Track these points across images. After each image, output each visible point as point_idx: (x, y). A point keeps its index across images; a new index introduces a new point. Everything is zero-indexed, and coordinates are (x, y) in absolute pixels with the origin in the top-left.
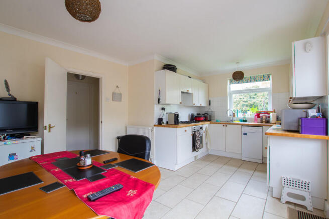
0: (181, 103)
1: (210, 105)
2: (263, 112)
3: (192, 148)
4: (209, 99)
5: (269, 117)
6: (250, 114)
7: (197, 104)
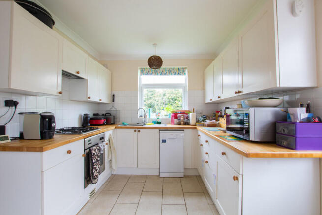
0: (60, 93)
1: (113, 101)
2: (180, 112)
3: (85, 178)
4: (113, 93)
5: (187, 118)
6: (165, 114)
7: (95, 99)
